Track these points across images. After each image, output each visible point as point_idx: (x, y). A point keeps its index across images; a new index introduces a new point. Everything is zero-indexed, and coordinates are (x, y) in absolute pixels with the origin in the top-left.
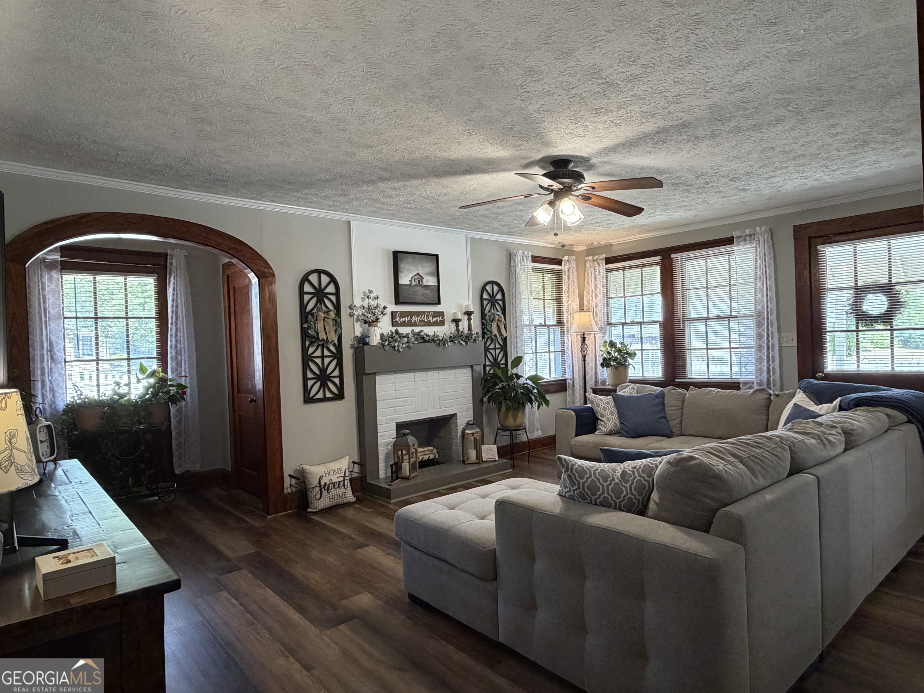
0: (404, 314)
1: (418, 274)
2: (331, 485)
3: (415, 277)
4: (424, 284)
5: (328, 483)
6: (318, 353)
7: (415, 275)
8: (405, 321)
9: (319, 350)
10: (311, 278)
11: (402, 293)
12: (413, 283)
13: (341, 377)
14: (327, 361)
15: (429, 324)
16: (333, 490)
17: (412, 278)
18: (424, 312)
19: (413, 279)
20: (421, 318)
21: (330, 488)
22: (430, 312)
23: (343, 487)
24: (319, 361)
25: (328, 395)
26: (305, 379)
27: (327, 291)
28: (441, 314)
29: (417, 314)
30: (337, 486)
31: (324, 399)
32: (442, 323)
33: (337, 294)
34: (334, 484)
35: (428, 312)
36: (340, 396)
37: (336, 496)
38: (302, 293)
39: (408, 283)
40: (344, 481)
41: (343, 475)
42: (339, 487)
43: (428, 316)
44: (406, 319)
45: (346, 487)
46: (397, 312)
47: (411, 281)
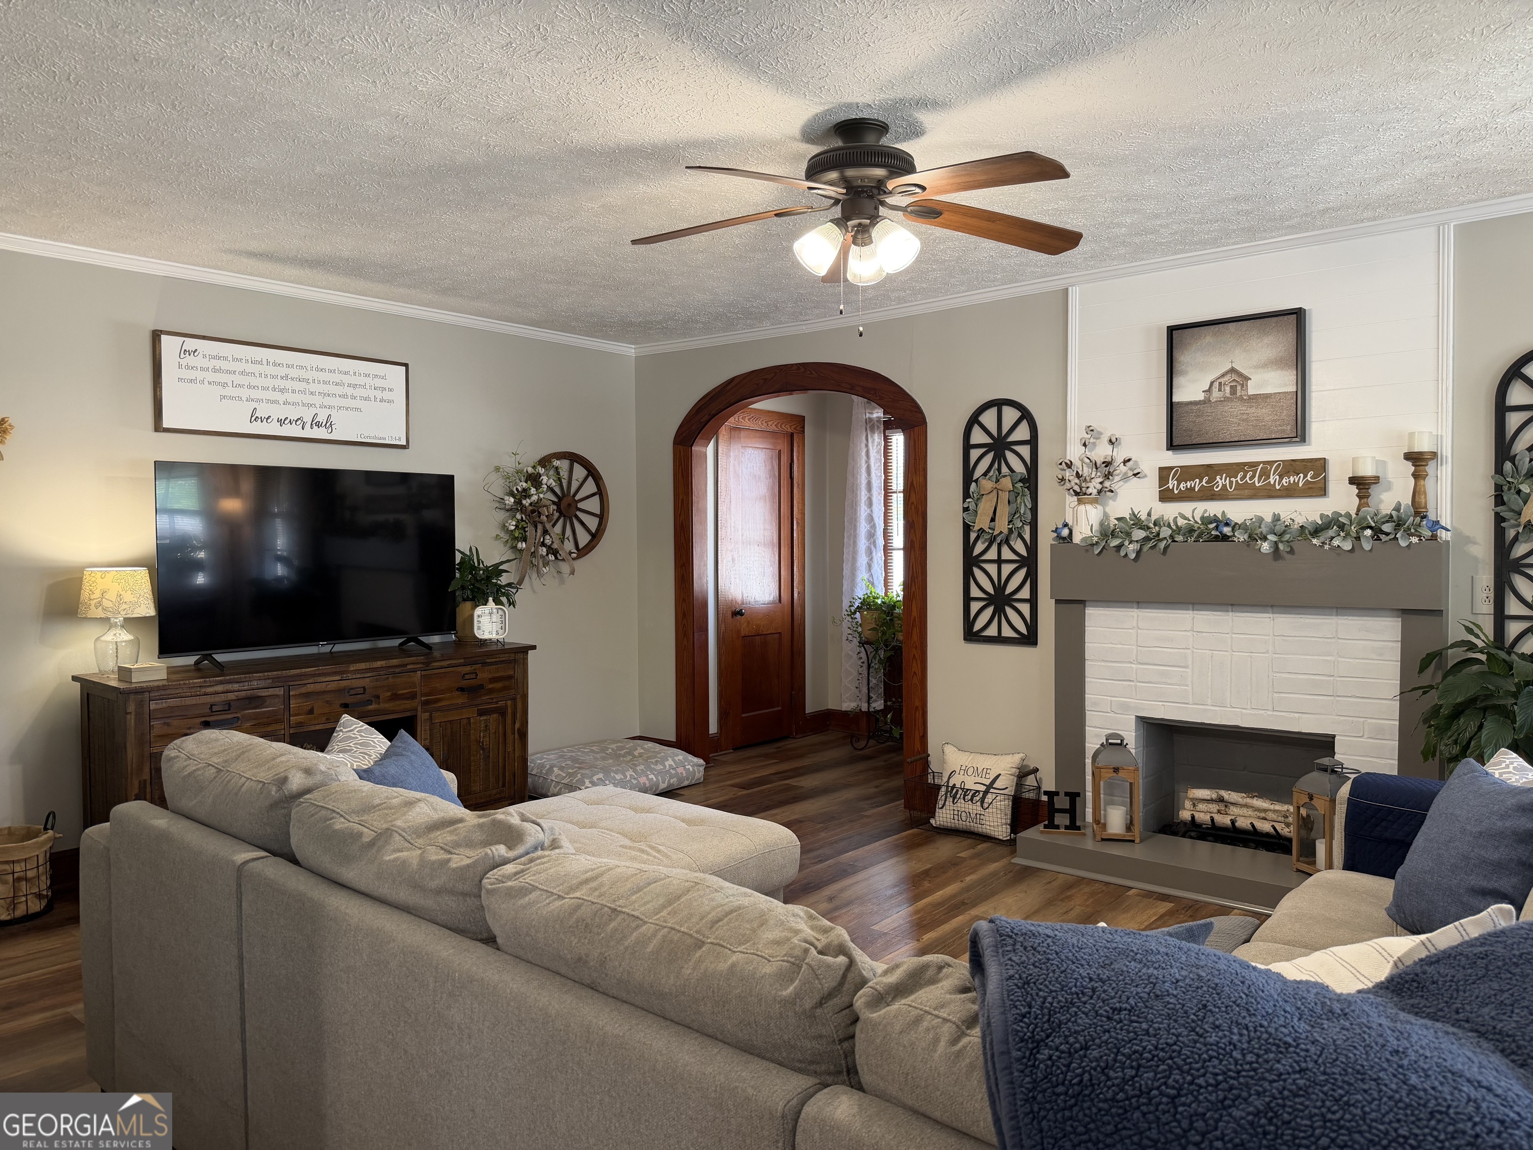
0: (1187, 473)
1: (1233, 370)
2: (960, 792)
3: (1222, 380)
4: (1251, 391)
5: (958, 786)
6: (992, 554)
7: (1223, 375)
8: (1193, 489)
9: (994, 548)
10: (983, 418)
11: (1182, 423)
12: (1216, 395)
13: (1033, 601)
14: (1007, 569)
15: (1269, 493)
16: (962, 801)
17: (1212, 384)
18: (1253, 465)
19: (1216, 384)
20: (1244, 477)
21: (958, 796)
22: (1271, 463)
23: (979, 804)
24: (992, 569)
25: (1007, 632)
26: (967, 599)
27: (1012, 438)
28: (1319, 466)
29: (1231, 469)
30: (969, 797)
31: (999, 640)
32: (1319, 489)
33: (1033, 442)
34: (966, 791)
35: (1264, 463)
36: (1030, 638)
37: (964, 814)
38: (967, 446)
39: (1201, 397)
40: (986, 792)
41: (988, 782)
42: (972, 800)
43: (1265, 474)
44: (1196, 484)
45: (986, 805)
46: (1171, 468)
47: (1209, 391)
